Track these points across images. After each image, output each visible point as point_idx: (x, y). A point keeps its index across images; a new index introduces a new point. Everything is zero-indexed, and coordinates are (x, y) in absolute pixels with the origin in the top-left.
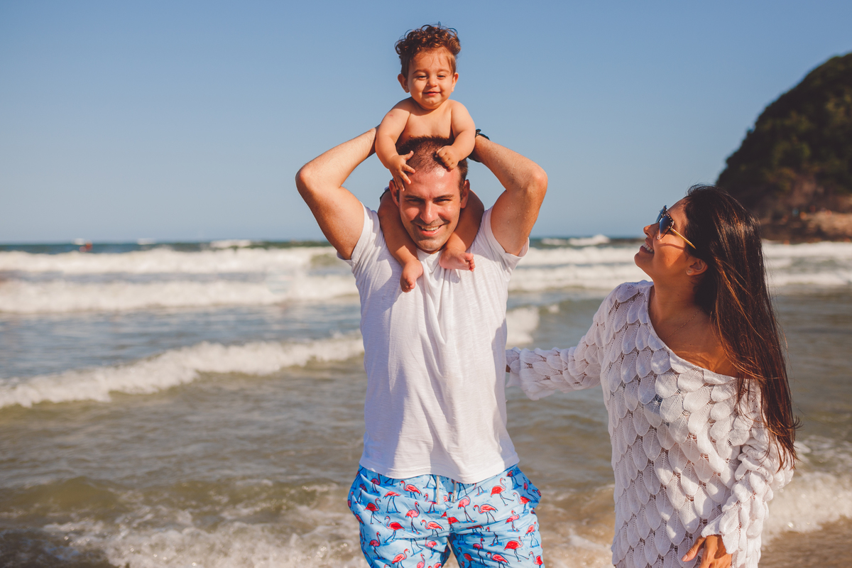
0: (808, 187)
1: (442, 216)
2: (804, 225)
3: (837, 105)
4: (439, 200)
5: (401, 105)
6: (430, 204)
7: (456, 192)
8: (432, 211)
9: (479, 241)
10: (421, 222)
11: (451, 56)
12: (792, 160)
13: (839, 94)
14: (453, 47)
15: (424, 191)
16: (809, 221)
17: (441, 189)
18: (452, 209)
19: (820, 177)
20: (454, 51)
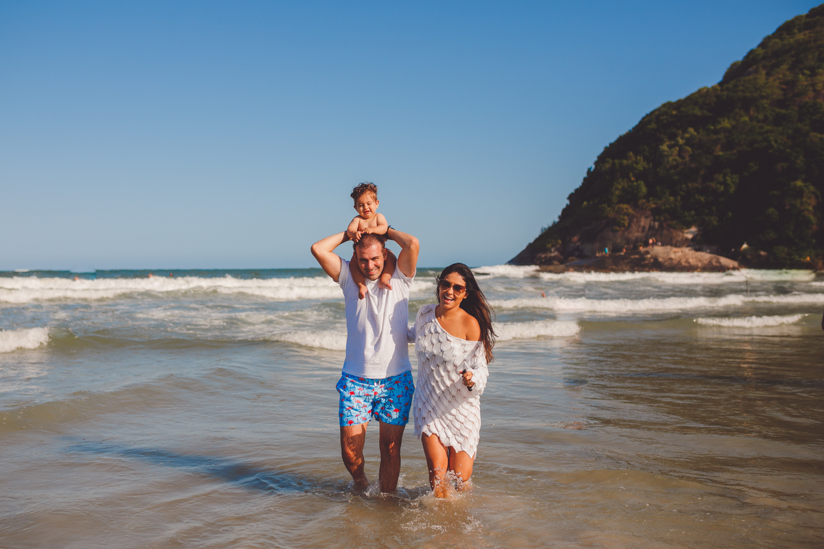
0: (644, 222)
1: (376, 266)
2: (642, 257)
3: (670, 147)
4: (374, 259)
5: (357, 217)
6: (371, 261)
7: (381, 255)
8: (371, 264)
9: (395, 274)
10: (368, 269)
11: (374, 195)
12: (630, 197)
13: (673, 137)
14: (373, 189)
15: (367, 256)
16: (648, 253)
17: (374, 255)
18: (380, 262)
19: (656, 213)
20: (375, 192)
